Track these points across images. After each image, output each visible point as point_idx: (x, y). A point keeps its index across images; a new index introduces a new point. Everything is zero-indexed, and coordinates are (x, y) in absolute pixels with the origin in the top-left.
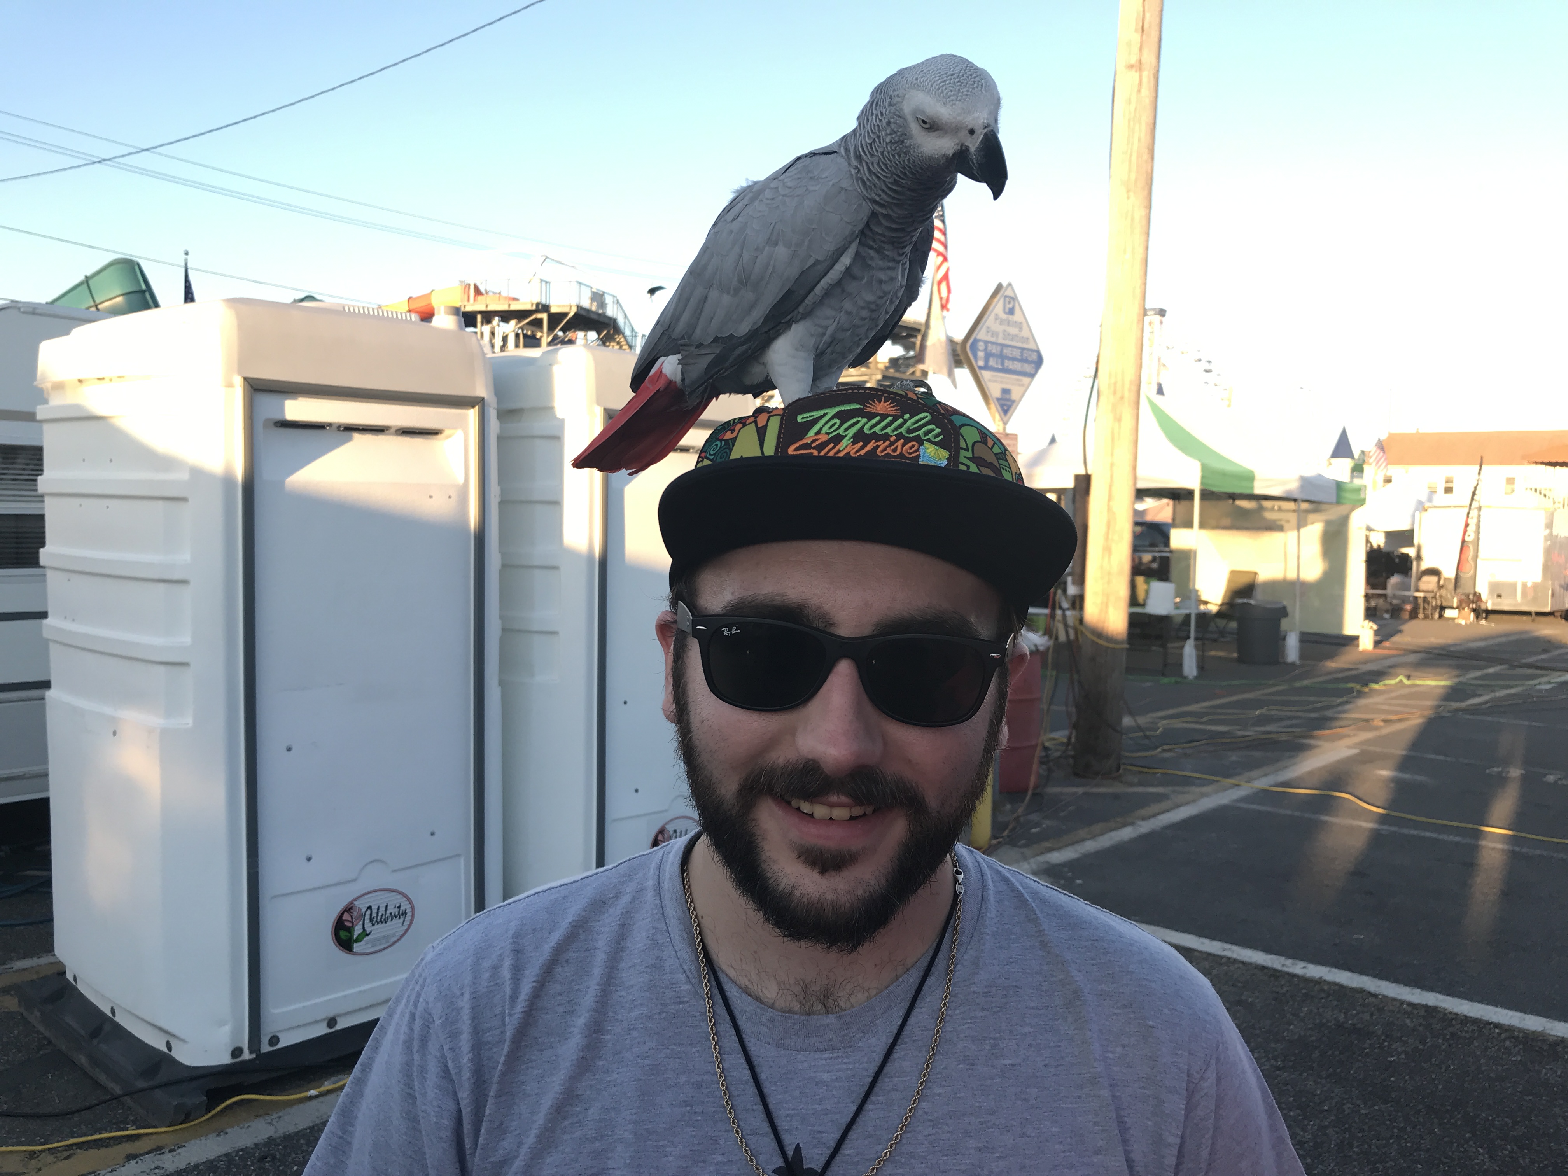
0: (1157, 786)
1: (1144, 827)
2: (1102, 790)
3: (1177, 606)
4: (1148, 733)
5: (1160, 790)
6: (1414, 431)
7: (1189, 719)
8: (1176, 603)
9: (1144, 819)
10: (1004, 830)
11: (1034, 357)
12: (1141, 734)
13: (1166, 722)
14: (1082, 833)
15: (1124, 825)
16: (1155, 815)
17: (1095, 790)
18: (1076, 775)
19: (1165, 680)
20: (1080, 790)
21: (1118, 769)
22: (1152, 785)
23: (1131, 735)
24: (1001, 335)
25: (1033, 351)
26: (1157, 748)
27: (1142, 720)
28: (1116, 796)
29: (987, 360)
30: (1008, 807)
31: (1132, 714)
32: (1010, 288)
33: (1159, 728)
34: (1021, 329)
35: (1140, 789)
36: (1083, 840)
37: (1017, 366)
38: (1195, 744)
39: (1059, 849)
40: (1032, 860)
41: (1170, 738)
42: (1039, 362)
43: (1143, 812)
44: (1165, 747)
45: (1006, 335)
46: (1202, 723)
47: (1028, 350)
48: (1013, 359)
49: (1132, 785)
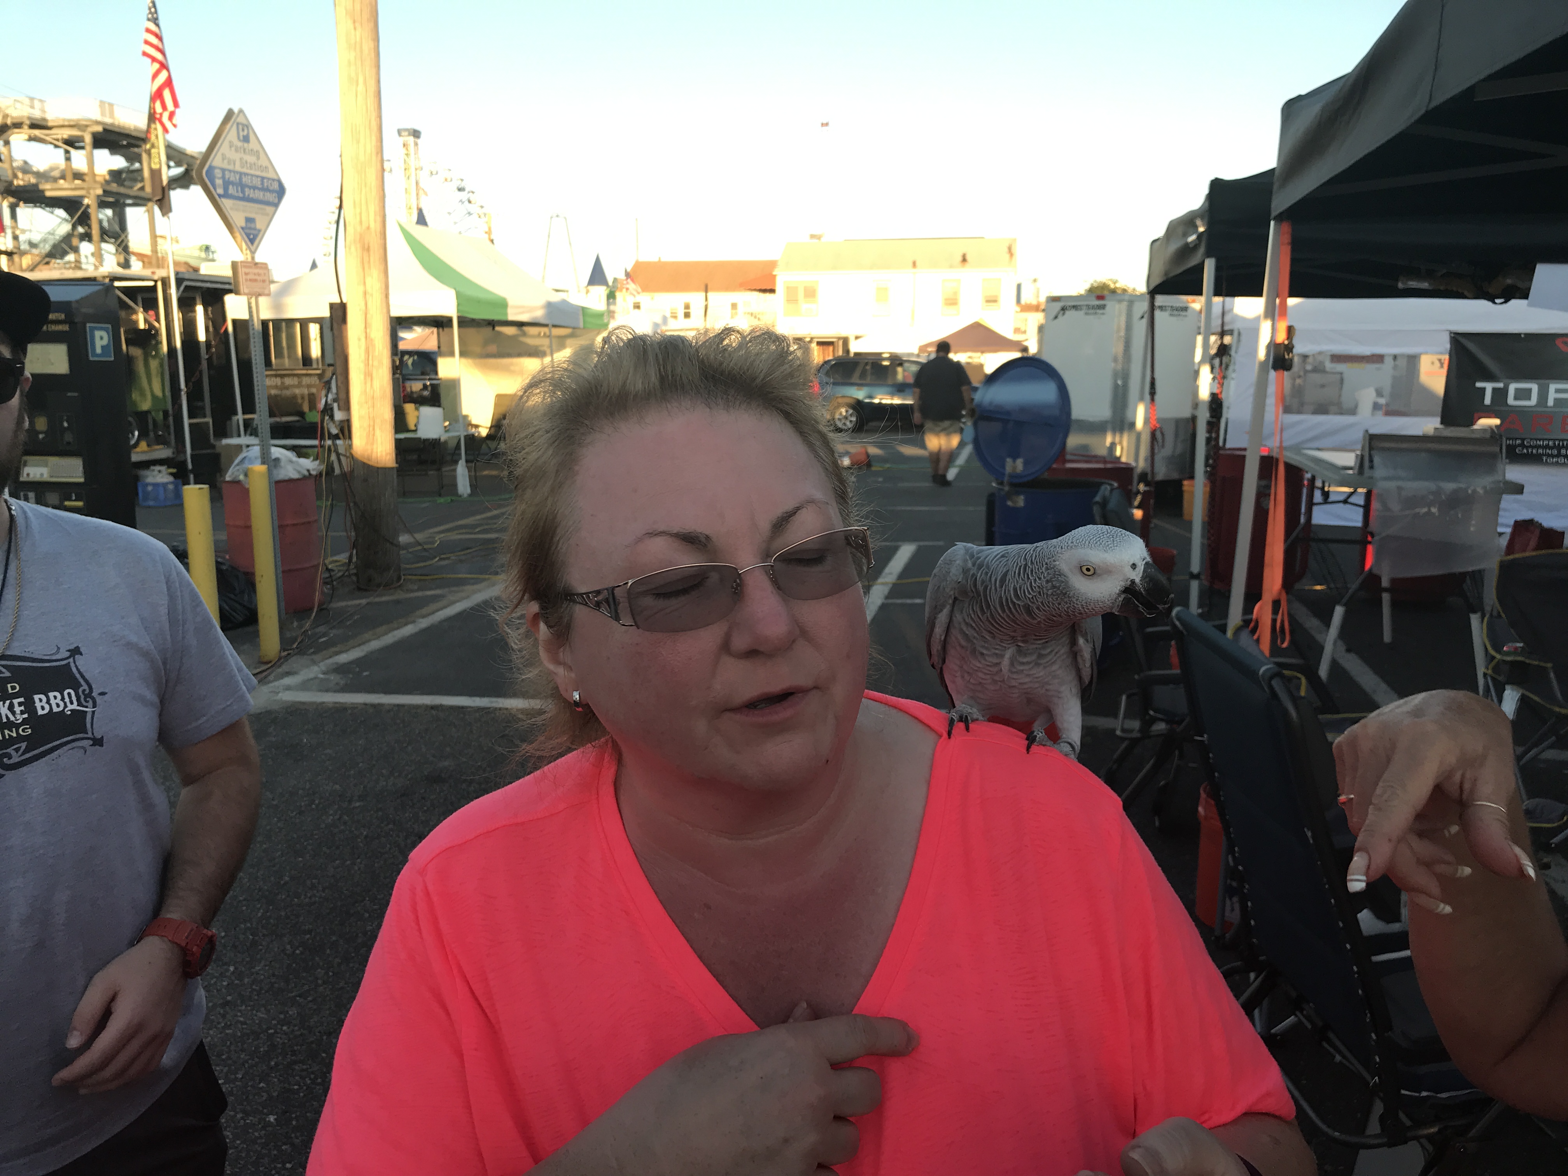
0: (436, 588)
1: (424, 623)
2: (384, 599)
3: (447, 430)
4: (426, 547)
5: (438, 592)
6: (656, 260)
7: (464, 531)
8: (445, 427)
9: (424, 617)
10: (294, 643)
11: (276, 186)
12: (420, 548)
13: (442, 535)
14: (367, 636)
15: (406, 624)
16: (433, 613)
17: (377, 600)
18: (359, 589)
19: (441, 500)
20: (364, 601)
21: (399, 578)
22: (431, 589)
23: (410, 550)
24: (238, 163)
25: (274, 180)
26: (435, 557)
27: (420, 536)
28: (398, 602)
29: (226, 189)
30: (295, 624)
31: (410, 532)
32: (241, 114)
33: (436, 541)
34: (258, 158)
35: (420, 594)
36: (369, 641)
37: (259, 195)
38: (469, 551)
39: (346, 651)
40: (321, 664)
41: (446, 548)
42: (281, 191)
43: (424, 611)
44: (442, 556)
45: (244, 163)
46: (475, 533)
47: (269, 179)
48: (254, 188)
49: (412, 591)
